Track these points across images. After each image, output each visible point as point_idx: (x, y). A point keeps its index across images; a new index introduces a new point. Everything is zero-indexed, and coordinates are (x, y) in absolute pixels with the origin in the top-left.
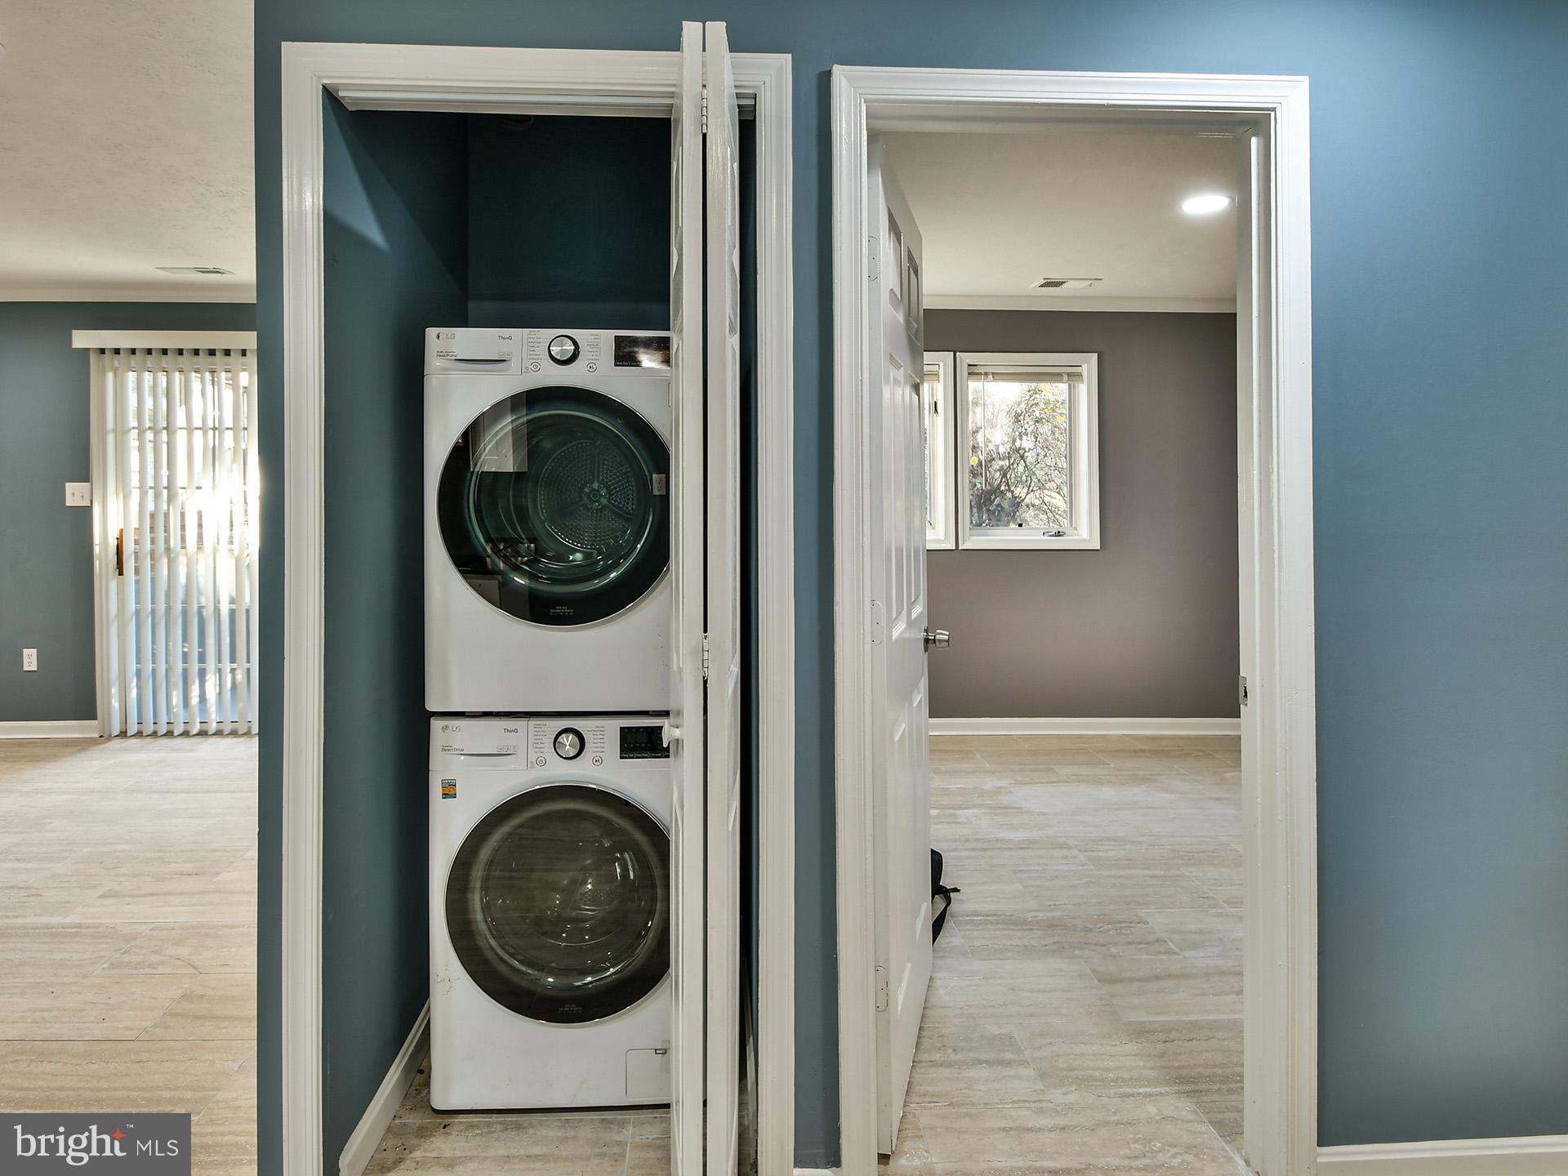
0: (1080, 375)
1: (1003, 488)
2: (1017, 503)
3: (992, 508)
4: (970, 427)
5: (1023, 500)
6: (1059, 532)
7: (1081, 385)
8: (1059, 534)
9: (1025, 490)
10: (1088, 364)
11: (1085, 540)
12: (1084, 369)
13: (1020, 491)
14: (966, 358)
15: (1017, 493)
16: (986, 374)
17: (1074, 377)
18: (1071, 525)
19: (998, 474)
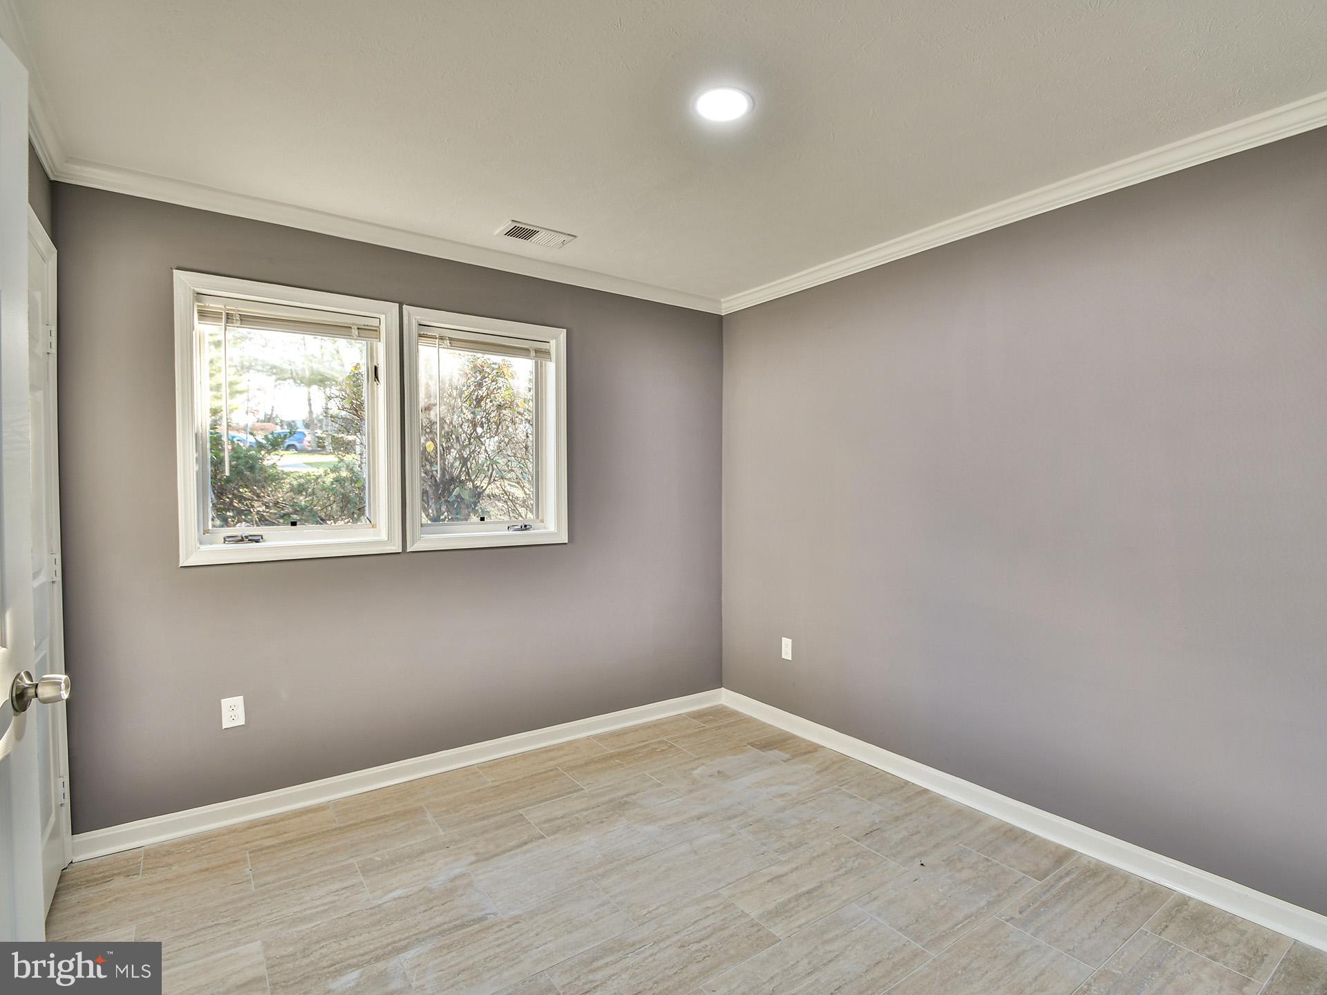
0: (547, 353)
1: (463, 478)
2: (478, 494)
3: (451, 499)
4: (422, 404)
5: (485, 490)
6: (525, 526)
7: (548, 363)
8: (525, 528)
9: (486, 480)
10: (557, 340)
11: (552, 534)
12: (552, 346)
13: (482, 482)
14: (415, 315)
15: (478, 483)
16: (442, 338)
17: (542, 354)
18: (537, 517)
19: (457, 464)
